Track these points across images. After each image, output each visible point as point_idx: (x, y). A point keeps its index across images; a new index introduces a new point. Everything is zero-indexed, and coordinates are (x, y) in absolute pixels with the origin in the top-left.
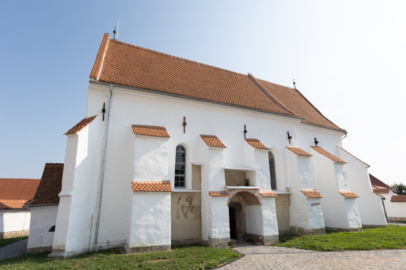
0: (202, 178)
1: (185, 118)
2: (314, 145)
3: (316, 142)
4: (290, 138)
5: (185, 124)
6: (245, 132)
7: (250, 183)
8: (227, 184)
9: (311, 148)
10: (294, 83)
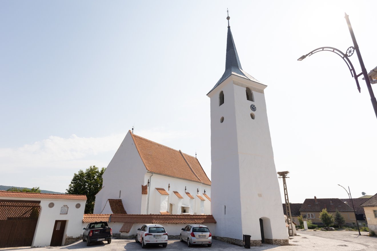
0: (173, 209)
1: (169, 184)
2: (204, 193)
3: (205, 192)
4: (198, 191)
5: (169, 187)
6: (186, 189)
7: (186, 211)
8: (182, 212)
9: (203, 195)
10: (196, 154)
